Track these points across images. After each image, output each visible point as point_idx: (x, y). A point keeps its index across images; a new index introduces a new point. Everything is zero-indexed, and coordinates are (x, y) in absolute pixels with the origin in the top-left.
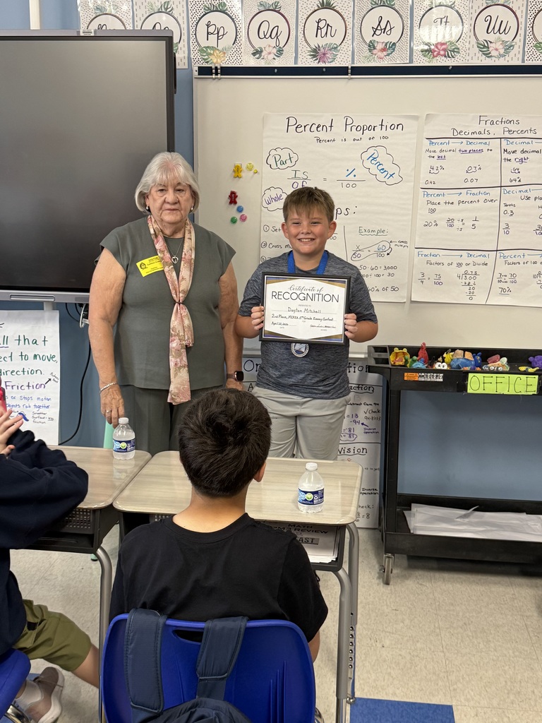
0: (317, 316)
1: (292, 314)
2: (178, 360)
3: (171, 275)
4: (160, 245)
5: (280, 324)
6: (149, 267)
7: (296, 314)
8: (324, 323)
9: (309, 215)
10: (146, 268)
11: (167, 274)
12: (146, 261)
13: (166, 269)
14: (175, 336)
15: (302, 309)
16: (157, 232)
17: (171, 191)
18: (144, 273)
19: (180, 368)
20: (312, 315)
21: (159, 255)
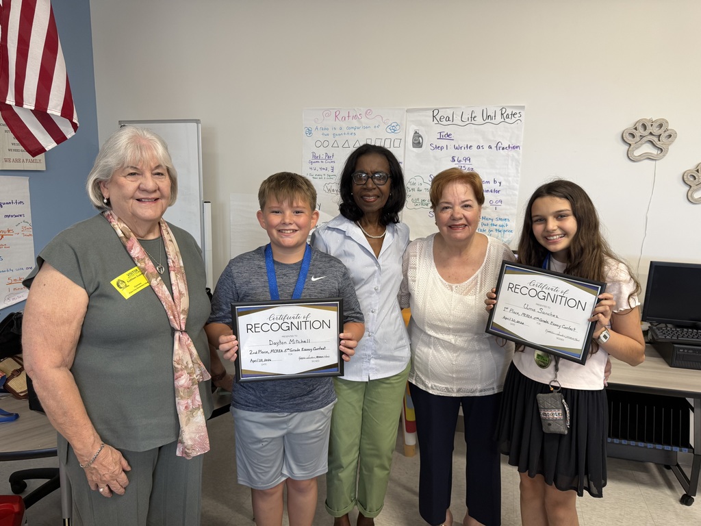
0: (306, 346)
1: (275, 347)
2: (190, 401)
3: (163, 291)
4: (136, 251)
5: (261, 360)
6: (129, 284)
7: (280, 347)
8: (315, 353)
9: (292, 203)
10: (126, 286)
11: (156, 289)
12: (124, 277)
13: (154, 282)
14: (182, 370)
15: (287, 340)
16: (127, 233)
17: (148, 174)
18: (127, 294)
19: (192, 411)
20: (300, 346)
21: (139, 265)
